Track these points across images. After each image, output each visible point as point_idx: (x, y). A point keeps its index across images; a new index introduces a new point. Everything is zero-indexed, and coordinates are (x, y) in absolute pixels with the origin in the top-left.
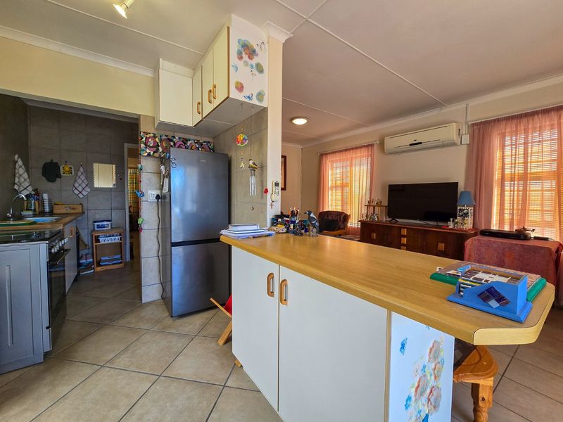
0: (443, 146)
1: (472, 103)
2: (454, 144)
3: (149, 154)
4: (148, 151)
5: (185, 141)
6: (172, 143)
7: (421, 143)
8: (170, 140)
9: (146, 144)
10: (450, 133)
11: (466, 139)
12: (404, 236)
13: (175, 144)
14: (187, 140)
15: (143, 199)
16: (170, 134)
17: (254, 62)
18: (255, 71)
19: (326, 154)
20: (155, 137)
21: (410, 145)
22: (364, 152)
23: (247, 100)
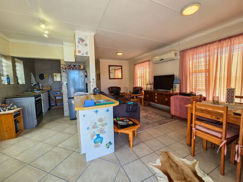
0: (170, 60)
1: (181, 42)
2: (174, 60)
3: (63, 71)
4: (63, 70)
5: (75, 66)
6: (70, 67)
7: (163, 59)
8: (70, 66)
9: (62, 68)
10: (171, 55)
11: (179, 57)
12: (156, 96)
13: (71, 67)
14: (75, 65)
15: (63, 85)
16: (70, 64)
17: (84, 43)
18: (84, 46)
19: (136, 64)
20: (65, 66)
21: (160, 60)
22: (147, 63)
23: (83, 55)
